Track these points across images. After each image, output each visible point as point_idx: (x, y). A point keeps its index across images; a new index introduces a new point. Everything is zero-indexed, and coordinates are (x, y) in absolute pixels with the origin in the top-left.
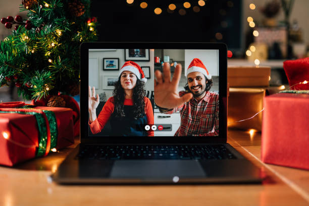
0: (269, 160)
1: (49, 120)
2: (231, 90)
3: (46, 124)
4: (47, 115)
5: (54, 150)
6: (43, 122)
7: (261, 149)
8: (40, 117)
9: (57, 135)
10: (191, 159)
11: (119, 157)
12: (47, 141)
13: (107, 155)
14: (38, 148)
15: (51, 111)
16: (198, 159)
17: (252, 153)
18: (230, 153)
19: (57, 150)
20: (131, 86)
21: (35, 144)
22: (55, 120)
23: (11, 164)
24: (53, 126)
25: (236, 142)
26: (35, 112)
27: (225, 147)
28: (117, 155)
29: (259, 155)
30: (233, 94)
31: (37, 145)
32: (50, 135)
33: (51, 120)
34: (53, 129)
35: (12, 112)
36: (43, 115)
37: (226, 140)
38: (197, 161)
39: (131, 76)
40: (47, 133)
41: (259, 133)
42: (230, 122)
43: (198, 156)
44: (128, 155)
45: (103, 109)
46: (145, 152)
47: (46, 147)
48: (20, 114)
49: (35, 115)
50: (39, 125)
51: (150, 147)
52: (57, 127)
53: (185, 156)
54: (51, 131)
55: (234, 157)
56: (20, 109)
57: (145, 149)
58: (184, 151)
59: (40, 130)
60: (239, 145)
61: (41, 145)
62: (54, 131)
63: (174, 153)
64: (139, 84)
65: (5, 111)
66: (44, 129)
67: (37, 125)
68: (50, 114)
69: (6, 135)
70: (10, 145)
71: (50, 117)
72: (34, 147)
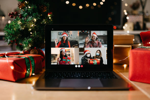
0: (132, 79)
1: (31, 60)
2: (115, 46)
3: (30, 62)
4: (30, 58)
5: (34, 74)
6: (28, 62)
7: (129, 74)
8: (27, 59)
9: (35, 67)
10: (96, 78)
11: (63, 78)
12: (30, 70)
13: (57, 76)
14: (26, 73)
15: (32, 56)
16: (100, 79)
17: (125, 76)
18: (114, 76)
19: (35, 74)
20: (65, 39)
21: (25, 72)
22: (34, 60)
23: (14, 81)
24: (33, 63)
25: (117, 70)
26: (25, 57)
27: (112, 73)
28: (62, 76)
29: (128, 77)
30: (116, 48)
31: (26, 72)
32: (32, 67)
33: (32, 60)
34: (33, 65)
35: (14, 57)
36: (28, 58)
37: (113, 70)
38: (99, 79)
39: (66, 37)
40: (30, 66)
41: (128, 66)
42: (114, 61)
43: (99, 77)
44: (67, 77)
45: (59, 44)
46: (75, 75)
47: (30, 73)
48: (18, 58)
49: (25, 58)
50: (27, 63)
51: (77, 73)
52: (34, 64)
53: (93, 77)
54: (32, 66)
55: (116, 78)
56: (18, 55)
57: (75, 74)
58: (93, 75)
59: (27, 65)
60: (119, 72)
61: (27, 72)
62: (34, 66)
63: (88, 76)
64: (67, 38)
65: (11, 56)
66: (29, 64)
67: (26, 63)
68: (32, 58)
69: (12, 68)
70: (14, 72)
71: (32, 59)
72: (24, 73)
